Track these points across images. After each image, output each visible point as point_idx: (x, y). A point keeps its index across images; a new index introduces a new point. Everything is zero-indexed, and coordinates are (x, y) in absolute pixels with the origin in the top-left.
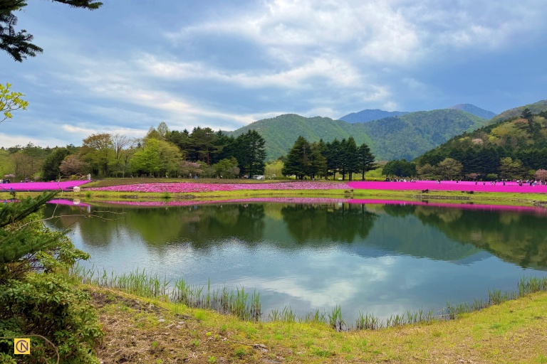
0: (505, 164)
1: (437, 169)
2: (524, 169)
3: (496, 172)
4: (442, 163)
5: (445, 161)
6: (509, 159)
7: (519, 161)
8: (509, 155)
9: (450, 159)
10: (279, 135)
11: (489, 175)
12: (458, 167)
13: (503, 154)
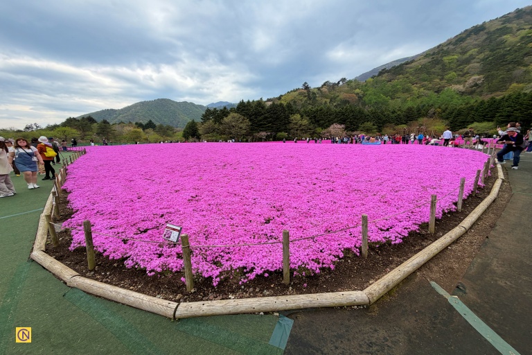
0: (294, 122)
1: (221, 127)
2: (311, 127)
3: (286, 130)
4: (226, 119)
5: (230, 117)
6: (298, 116)
7: (308, 118)
8: (298, 112)
9: (236, 115)
10: (156, 113)
11: (279, 134)
12: (245, 124)
13: (292, 110)
